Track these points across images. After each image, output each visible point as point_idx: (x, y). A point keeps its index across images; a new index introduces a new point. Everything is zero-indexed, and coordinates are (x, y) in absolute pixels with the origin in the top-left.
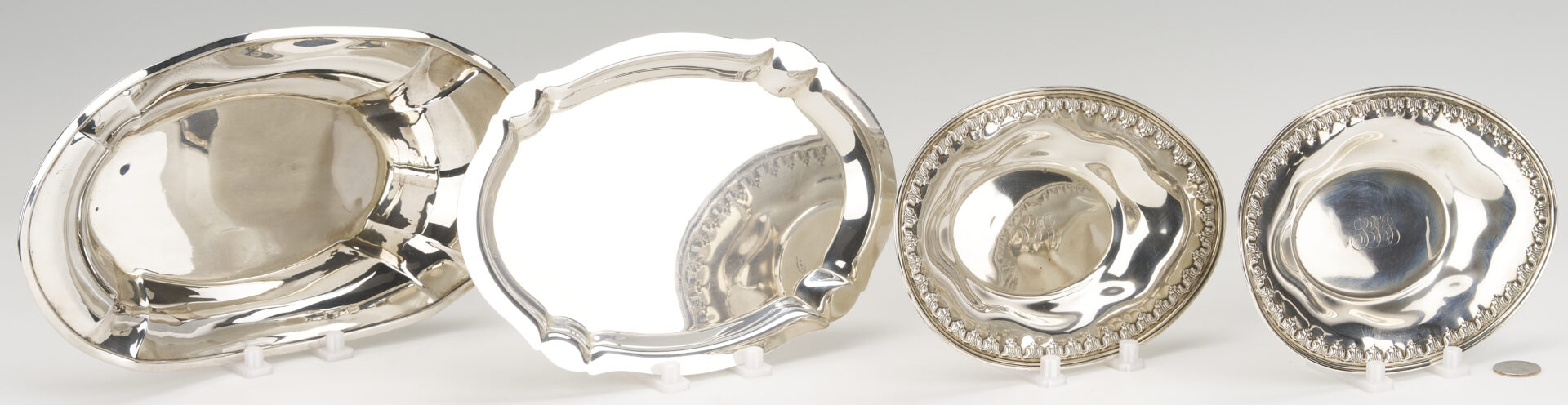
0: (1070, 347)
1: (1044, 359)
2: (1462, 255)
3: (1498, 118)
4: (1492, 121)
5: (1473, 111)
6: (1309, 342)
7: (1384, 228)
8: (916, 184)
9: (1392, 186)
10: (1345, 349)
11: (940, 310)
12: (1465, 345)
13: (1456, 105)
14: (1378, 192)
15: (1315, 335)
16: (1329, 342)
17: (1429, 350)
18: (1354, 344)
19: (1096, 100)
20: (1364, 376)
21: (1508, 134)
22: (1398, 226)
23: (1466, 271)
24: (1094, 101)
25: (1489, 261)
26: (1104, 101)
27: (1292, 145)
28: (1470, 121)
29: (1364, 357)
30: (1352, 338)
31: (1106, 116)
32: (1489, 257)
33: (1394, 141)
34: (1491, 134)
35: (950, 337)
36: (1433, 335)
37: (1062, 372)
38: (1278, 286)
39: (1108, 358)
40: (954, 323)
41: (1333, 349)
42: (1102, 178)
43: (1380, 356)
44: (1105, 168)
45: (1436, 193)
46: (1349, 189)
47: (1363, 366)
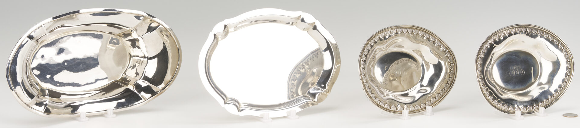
0: (411, 108)
1: (403, 111)
2: (544, 78)
3: (556, 36)
4: (553, 36)
5: (548, 33)
6: (497, 104)
7: (520, 70)
8: (364, 54)
9: (522, 56)
10: (508, 106)
11: (372, 94)
12: (546, 107)
13: (542, 31)
14: (518, 58)
15: (499, 102)
16: (503, 104)
17: (534, 108)
18: (511, 105)
19: (417, 30)
20: (515, 115)
21: (559, 41)
22: (524, 69)
23: (546, 84)
24: (416, 30)
25: (553, 81)
26: (419, 30)
27: (491, 41)
28: (547, 36)
29: (514, 109)
30: (510, 103)
31: (420, 35)
32: (553, 80)
33: (523, 42)
34: (553, 40)
35: (375, 103)
36: (536, 104)
37: (409, 115)
38: (487, 86)
39: (422, 112)
40: (376, 99)
41: (505, 106)
42: (418, 55)
43: (519, 109)
44: (420, 51)
45: (536, 59)
46: (509, 57)
47: (514, 113)
